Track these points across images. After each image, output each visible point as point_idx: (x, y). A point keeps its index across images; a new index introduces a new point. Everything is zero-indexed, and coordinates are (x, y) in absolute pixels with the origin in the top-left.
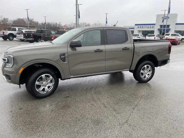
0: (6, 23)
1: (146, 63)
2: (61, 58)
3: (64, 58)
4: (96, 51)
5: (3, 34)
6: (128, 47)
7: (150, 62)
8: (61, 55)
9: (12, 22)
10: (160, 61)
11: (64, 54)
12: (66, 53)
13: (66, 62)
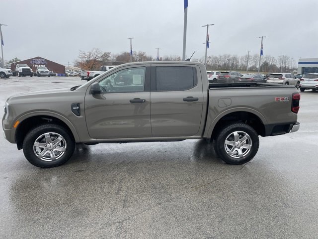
0: (106, 59)
1: (234, 127)
2: (73, 110)
3: (79, 110)
4: (132, 102)
5: (88, 76)
6: (194, 97)
7: (246, 126)
8: (73, 105)
9: (115, 59)
10: (270, 125)
11: (78, 105)
12: (81, 103)
13: (81, 117)
